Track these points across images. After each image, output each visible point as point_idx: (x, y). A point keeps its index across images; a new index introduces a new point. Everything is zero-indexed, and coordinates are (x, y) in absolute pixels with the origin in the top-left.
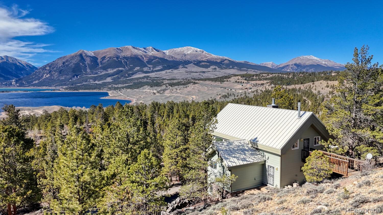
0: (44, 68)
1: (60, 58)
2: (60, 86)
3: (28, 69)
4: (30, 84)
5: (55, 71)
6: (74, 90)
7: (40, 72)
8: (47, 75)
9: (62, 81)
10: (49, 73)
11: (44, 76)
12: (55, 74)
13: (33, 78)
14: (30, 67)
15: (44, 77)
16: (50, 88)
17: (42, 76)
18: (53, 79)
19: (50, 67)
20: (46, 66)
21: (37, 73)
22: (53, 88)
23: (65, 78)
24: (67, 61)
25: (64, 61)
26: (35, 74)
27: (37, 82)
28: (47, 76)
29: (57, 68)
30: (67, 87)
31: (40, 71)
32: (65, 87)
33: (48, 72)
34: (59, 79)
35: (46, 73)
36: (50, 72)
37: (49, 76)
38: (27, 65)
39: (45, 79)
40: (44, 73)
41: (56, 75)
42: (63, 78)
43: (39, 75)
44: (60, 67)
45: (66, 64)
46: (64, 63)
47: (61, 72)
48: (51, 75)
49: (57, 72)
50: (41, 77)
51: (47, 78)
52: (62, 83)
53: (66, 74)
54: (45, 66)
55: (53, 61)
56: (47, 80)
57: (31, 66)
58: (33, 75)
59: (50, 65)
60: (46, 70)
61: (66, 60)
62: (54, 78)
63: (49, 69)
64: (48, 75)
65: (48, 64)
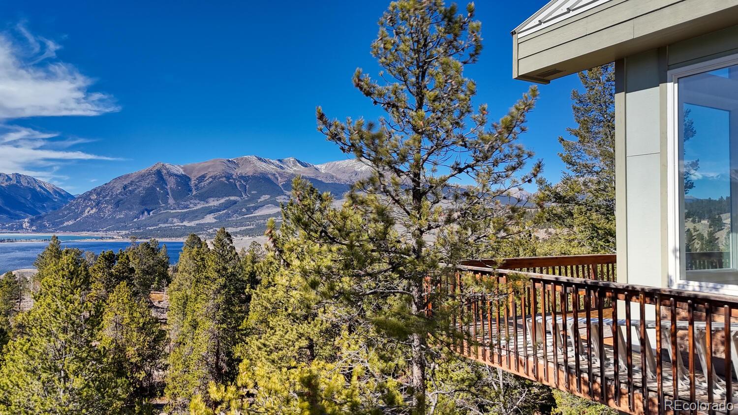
0: (86, 197)
1: (119, 178)
2: (115, 231)
3: (56, 199)
4: (56, 226)
5: (107, 202)
6: (140, 239)
7: (78, 204)
8: (92, 209)
9: (120, 221)
10: (95, 207)
11: (86, 211)
12: (106, 207)
13: (64, 216)
14: (60, 195)
15: (86, 214)
16: (96, 234)
17: (82, 212)
18: (102, 218)
19: (98, 194)
20: (91, 193)
21: (73, 206)
22: (101, 234)
23: (126, 215)
24: (132, 183)
25: (126, 183)
26: (69, 209)
27: (71, 223)
28: (92, 212)
29: (112, 196)
30: (127, 232)
31: (80, 202)
32: (124, 233)
33: (94, 204)
34: (114, 218)
35: (89, 206)
36: (97, 205)
37: (95, 212)
38: (55, 192)
39: (87, 217)
40: (86, 206)
41: (108, 209)
42: (122, 216)
43: (76, 210)
44: (117, 195)
45: (130, 189)
46: (125, 187)
47: (118, 204)
48: (100, 210)
49: (111, 204)
50: (80, 213)
51: (90, 215)
52: (118, 226)
53: (128, 209)
54: (88, 193)
55: (106, 184)
56: (91, 220)
57: (63, 193)
58: (65, 210)
59: (99, 191)
60: (90, 200)
61: (129, 182)
62: (104, 215)
63: (96, 199)
64: (94, 210)
65: (95, 190)
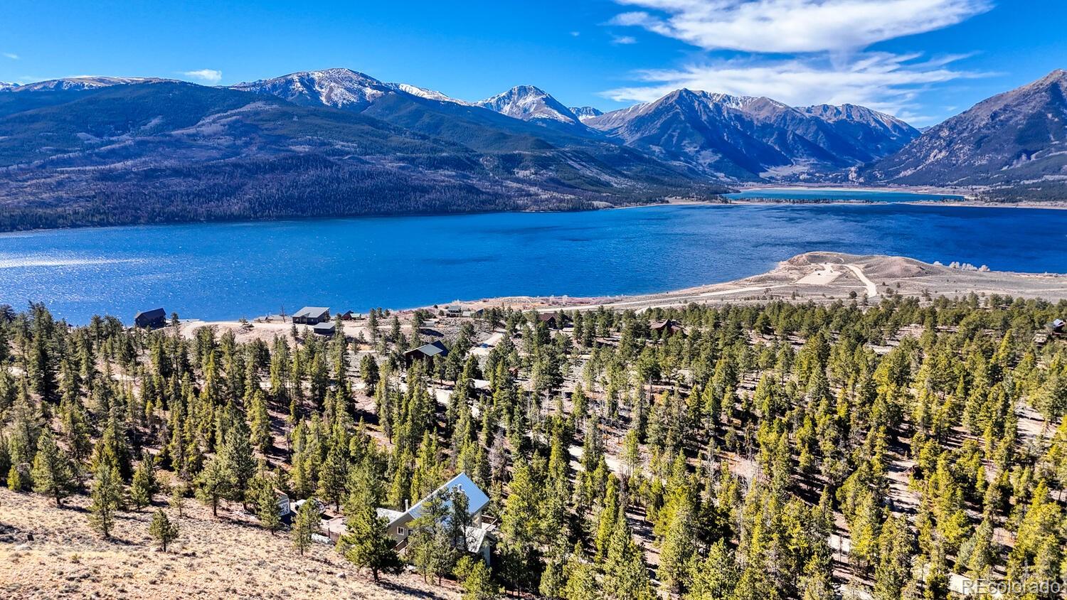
0: (934, 133)
1: (986, 101)
2: (970, 187)
3: (895, 136)
4: (891, 178)
5: (964, 141)
6: (1003, 202)
7: (921, 145)
8: (940, 152)
9: (982, 169)
10: (945, 148)
11: (932, 155)
12: (961, 149)
13: (902, 162)
14: (901, 130)
15: (931, 159)
16: (939, 191)
17: (926, 157)
18: (954, 165)
19: (951, 129)
20: (941, 127)
21: (915, 147)
22: (947, 191)
23: (991, 160)
24: (1006, 108)
25: (996, 108)
26: (908, 152)
27: (909, 172)
28: (940, 156)
29: (972, 130)
30: (988, 188)
31: (924, 142)
32: (982, 190)
33: (944, 144)
34: (971, 165)
35: (937, 147)
36: (948, 145)
37: (944, 157)
38: (895, 126)
39: (932, 163)
40: (933, 148)
41: (964, 151)
42: (984, 162)
43: (919, 154)
44: (980, 128)
45: (1002, 118)
46: (994, 116)
47: (980, 143)
48: (952, 153)
49: (969, 143)
50: (923, 158)
51: (937, 161)
52: (975, 176)
53: (995, 150)
54: (938, 128)
55: (964, 113)
56: (937, 168)
57: (905, 128)
58: (903, 154)
59: (951, 125)
60: (939, 137)
61: (1002, 107)
62: (957, 161)
63: (948, 136)
64: (943, 153)
65: (947, 122)
